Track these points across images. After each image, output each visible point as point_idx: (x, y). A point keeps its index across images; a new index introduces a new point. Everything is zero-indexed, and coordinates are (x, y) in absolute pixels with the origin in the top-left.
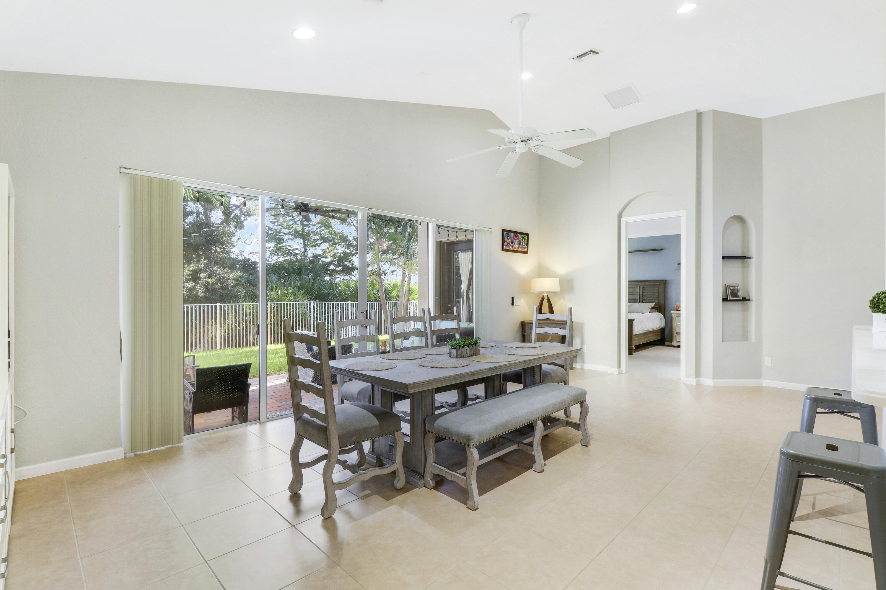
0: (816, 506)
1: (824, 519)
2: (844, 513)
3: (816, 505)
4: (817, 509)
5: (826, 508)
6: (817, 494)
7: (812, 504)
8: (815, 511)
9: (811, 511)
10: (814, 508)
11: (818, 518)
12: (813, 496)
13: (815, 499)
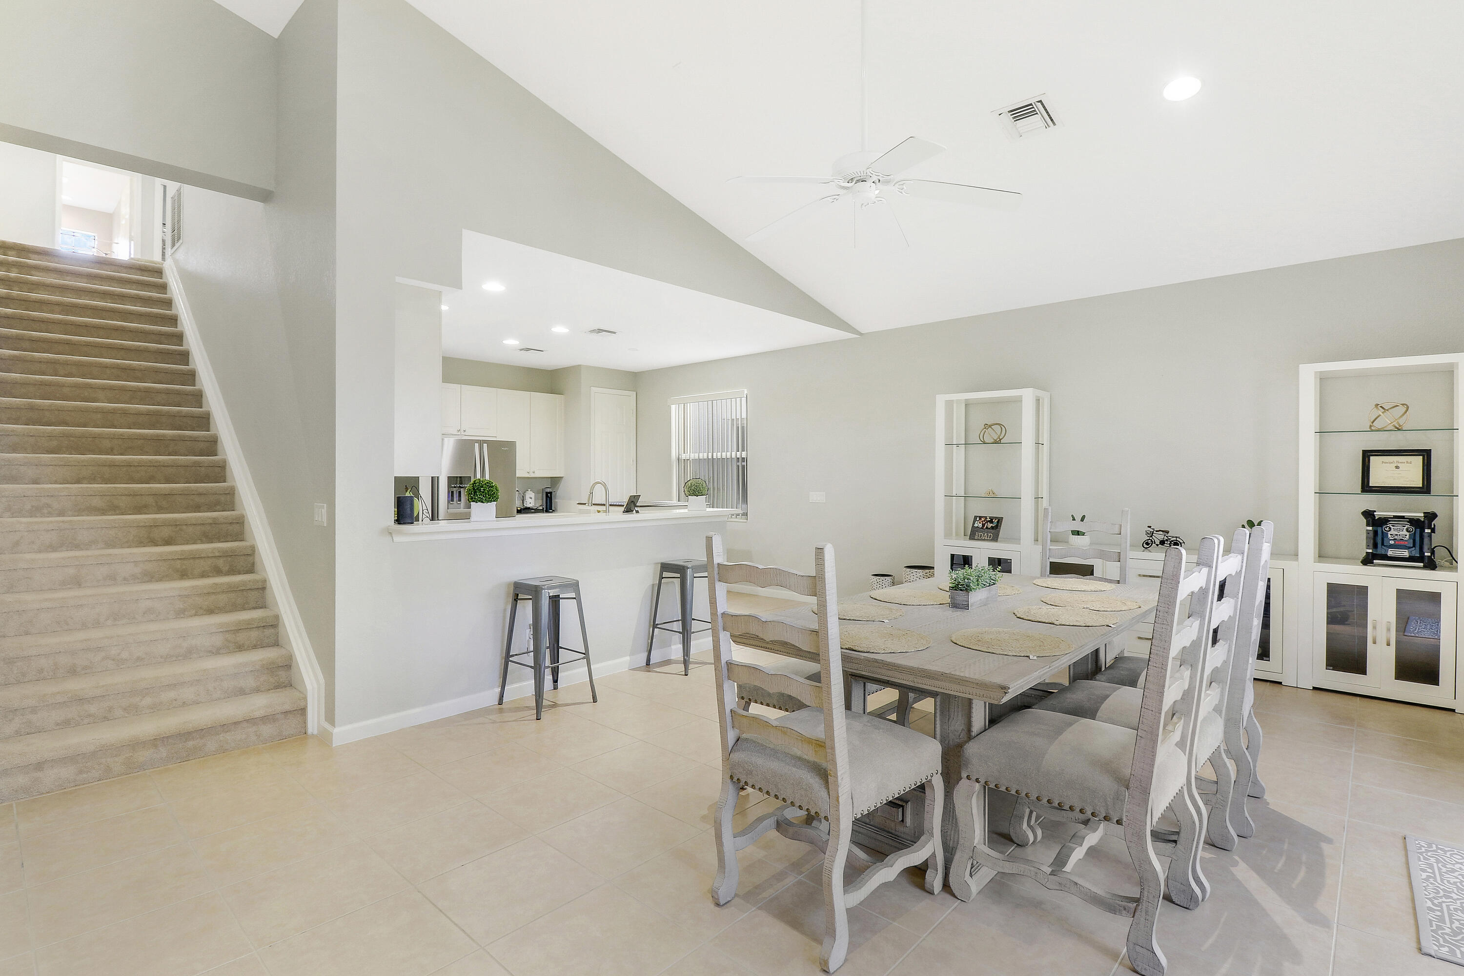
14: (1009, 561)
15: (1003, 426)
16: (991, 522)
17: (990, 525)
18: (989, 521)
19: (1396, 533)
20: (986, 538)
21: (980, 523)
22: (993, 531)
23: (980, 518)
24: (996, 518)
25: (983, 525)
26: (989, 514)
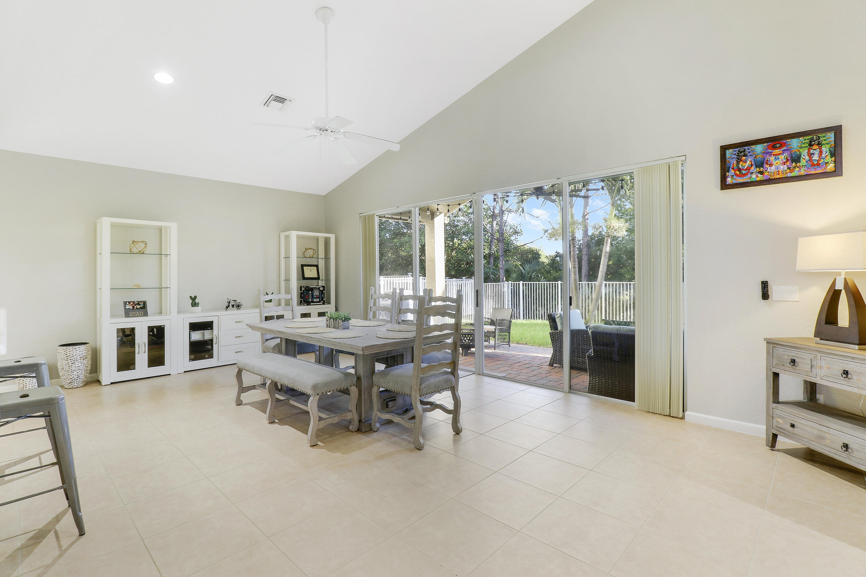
0: (54, 537)
1: (41, 526)
2: (22, 548)
3: (55, 539)
4: (52, 534)
5: (42, 542)
6: (60, 556)
7: (60, 536)
8: (53, 530)
9: (57, 527)
10: (56, 533)
11: (47, 524)
12: (64, 548)
13: (60, 546)
14: (162, 326)
15: (144, 241)
16: (138, 304)
17: (139, 307)
18: (137, 304)
19: (316, 293)
20: (139, 315)
21: (130, 306)
22: (142, 310)
23: (129, 302)
24: (141, 302)
25: (133, 307)
26: (136, 300)
